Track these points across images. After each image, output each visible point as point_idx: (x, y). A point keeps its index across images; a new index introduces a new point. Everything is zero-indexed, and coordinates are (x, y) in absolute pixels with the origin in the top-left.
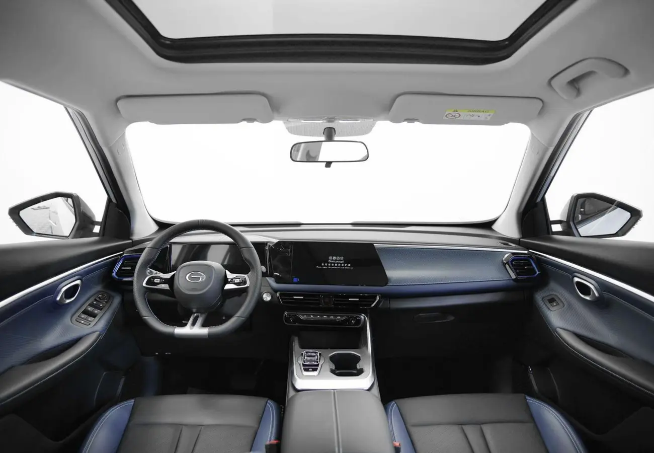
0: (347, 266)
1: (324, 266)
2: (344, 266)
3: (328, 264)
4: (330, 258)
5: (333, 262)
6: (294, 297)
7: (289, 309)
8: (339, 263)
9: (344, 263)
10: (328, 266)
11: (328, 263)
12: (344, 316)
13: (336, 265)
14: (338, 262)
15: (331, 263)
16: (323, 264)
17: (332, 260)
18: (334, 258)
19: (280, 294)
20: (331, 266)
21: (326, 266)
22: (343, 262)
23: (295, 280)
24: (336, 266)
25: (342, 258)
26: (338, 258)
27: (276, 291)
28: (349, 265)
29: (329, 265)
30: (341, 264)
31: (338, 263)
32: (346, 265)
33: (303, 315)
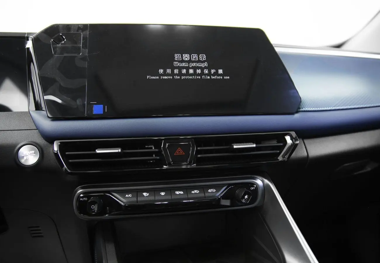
0: (216, 74)
1: (165, 74)
2: (209, 74)
3: (173, 71)
4: (177, 56)
5: (184, 64)
6: (98, 151)
7: (84, 181)
8: (199, 68)
9: (209, 68)
10: (173, 74)
11: (173, 68)
12: (223, 185)
13: (191, 71)
14: (194, 65)
15: (180, 68)
16: (161, 71)
17: (183, 61)
18: (186, 57)
19: (60, 147)
20: (180, 74)
21: (168, 75)
22: (206, 64)
23: (98, 109)
24: (191, 75)
25: (203, 57)
26: (195, 57)
27: (50, 139)
28: (220, 71)
29: (176, 71)
30: (202, 69)
31: (195, 68)
32: (213, 71)
33: (123, 193)
